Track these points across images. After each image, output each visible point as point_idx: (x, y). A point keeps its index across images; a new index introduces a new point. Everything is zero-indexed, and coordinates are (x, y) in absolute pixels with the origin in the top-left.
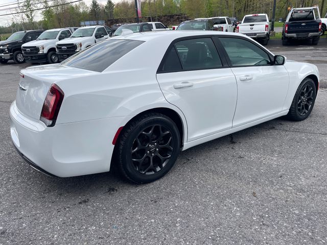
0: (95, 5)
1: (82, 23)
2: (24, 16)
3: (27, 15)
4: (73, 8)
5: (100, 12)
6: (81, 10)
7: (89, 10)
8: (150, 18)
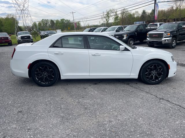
0: (144, 12)
1: (135, 23)
2: (105, 20)
3: (106, 20)
4: (131, 15)
5: (146, 16)
6: (135, 16)
7: (140, 16)
8: (175, 19)
